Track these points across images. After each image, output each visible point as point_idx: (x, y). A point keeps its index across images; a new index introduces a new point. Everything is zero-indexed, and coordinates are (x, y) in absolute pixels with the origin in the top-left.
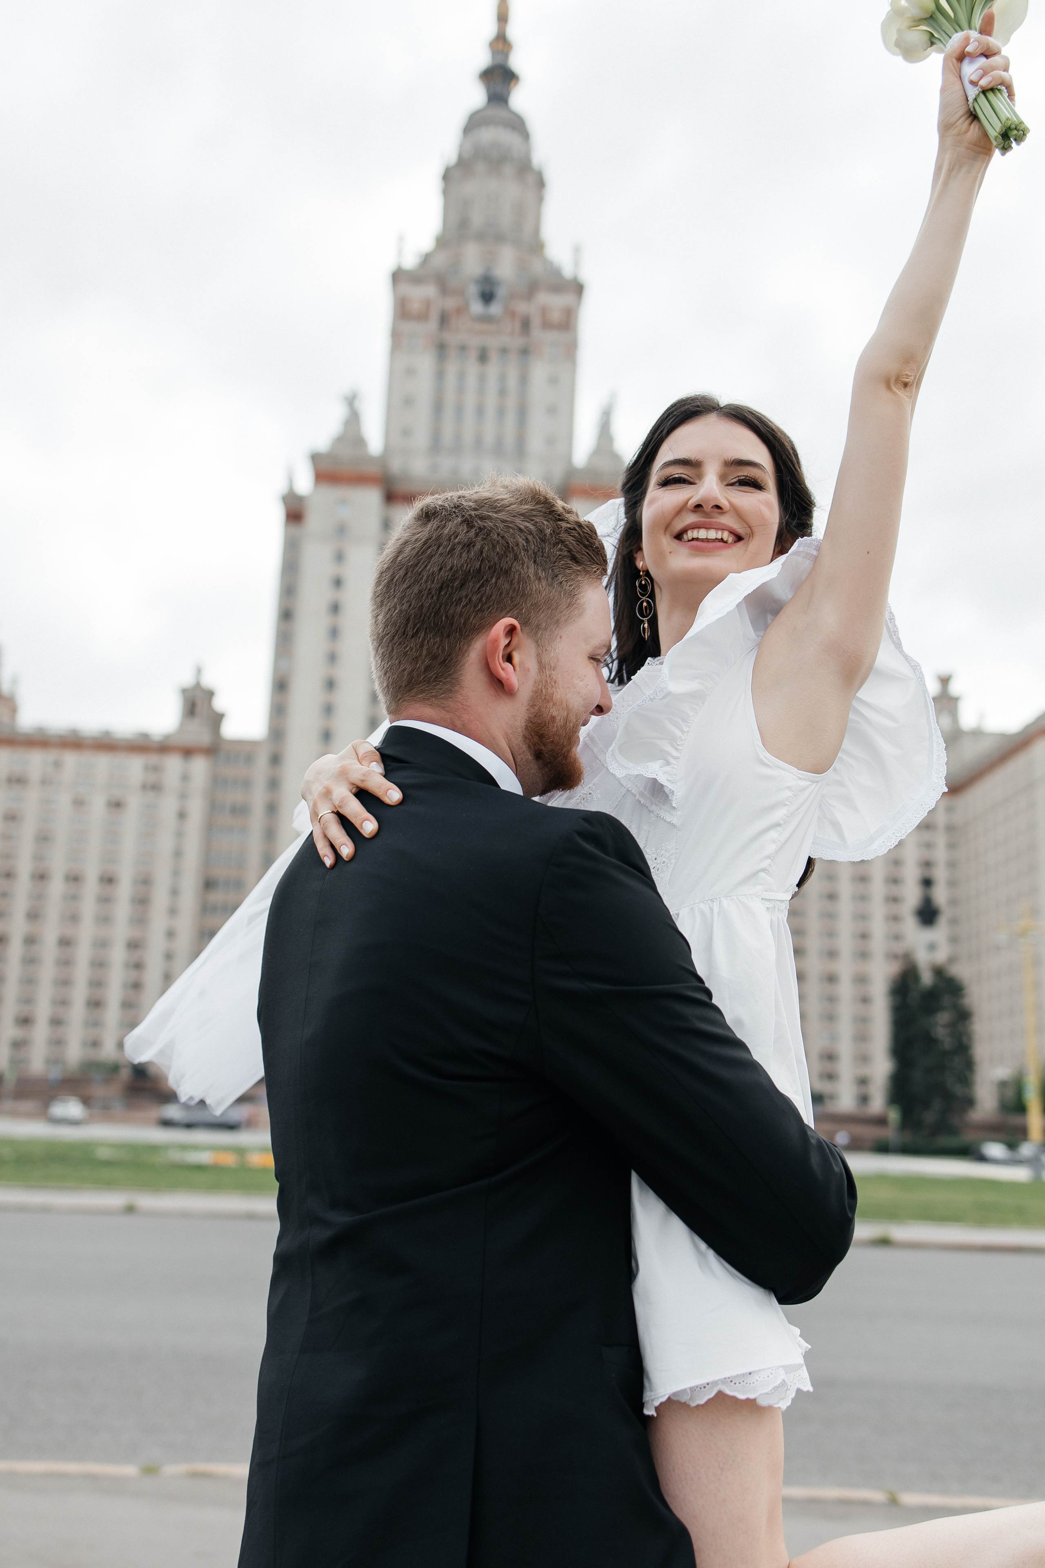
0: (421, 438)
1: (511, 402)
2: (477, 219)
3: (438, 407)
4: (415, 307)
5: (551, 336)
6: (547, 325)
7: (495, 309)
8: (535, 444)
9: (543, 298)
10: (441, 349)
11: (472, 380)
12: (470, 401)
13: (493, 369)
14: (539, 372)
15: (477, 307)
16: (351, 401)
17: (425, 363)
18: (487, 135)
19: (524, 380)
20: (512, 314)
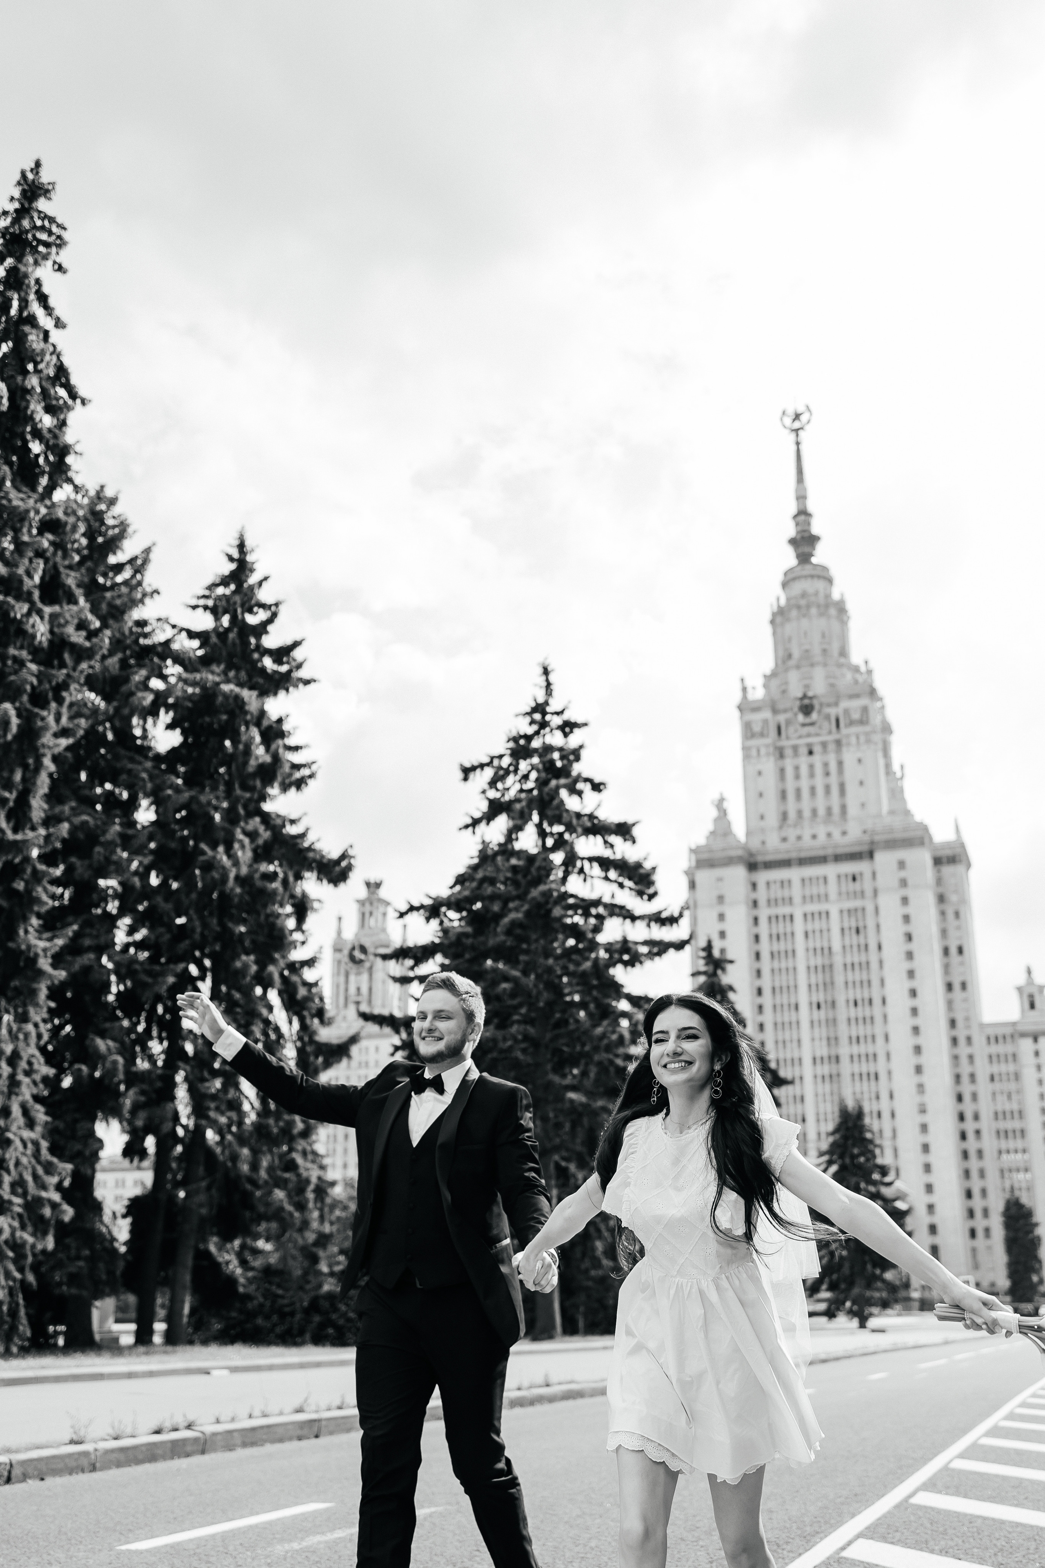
0: (772, 819)
1: (834, 780)
2: (796, 654)
3: (783, 795)
4: (757, 728)
5: (854, 730)
6: (851, 723)
7: (814, 716)
8: (853, 810)
9: (844, 704)
10: (781, 754)
11: (804, 771)
12: (805, 784)
13: (817, 759)
14: (849, 756)
15: (801, 718)
16: (720, 804)
17: (769, 766)
18: (798, 587)
19: (840, 764)
20: (828, 717)
